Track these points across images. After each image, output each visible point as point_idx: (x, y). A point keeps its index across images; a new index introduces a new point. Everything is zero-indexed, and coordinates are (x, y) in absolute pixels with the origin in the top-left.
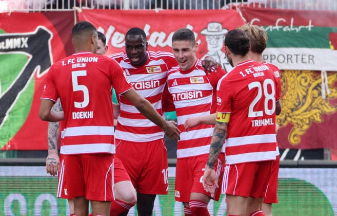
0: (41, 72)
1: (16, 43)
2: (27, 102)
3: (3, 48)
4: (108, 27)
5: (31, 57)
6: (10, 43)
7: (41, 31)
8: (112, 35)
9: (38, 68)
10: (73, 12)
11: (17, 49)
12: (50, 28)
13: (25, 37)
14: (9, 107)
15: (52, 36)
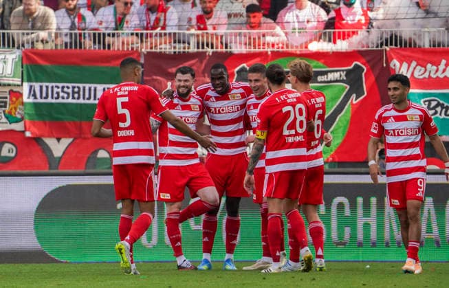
0: (356, 100)
1: (337, 75)
2: (345, 123)
3: (326, 80)
4: (411, 62)
5: (348, 87)
6: (331, 76)
7: (357, 66)
8: (415, 68)
9: (354, 95)
10: (383, 50)
11: (337, 81)
13: (343, 71)
14: (331, 127)
15: (365, 71)
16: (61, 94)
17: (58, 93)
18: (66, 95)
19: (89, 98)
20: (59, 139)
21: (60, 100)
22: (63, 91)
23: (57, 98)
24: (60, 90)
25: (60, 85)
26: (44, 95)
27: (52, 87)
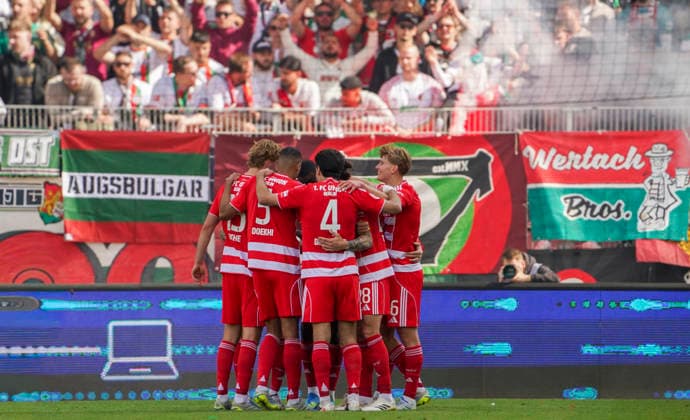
0: (481, 196)
1: (456, 166)
2: (466, 226)
3: (443, 171)
4: (549, 149)
5: (471, 180)
6: (450, 167)
7: (481, 153)
8: (554, 157)
9: (478, 191)
10: (514, 135)
11: (457, 173)
12: (491, 152)
13: (465, 160)
14: (449, 229)
15: (492, 160)
16: (110, 187)
17: (106, 186)
18: (116, 189)
19: (146, 193)
20: (107, 245)
21: (109, 195)
22: (112, 184)
23: (105, 192)
24: (108, 182)
25: (109, 176)
26: (88, 188)
27: (99, 179)
